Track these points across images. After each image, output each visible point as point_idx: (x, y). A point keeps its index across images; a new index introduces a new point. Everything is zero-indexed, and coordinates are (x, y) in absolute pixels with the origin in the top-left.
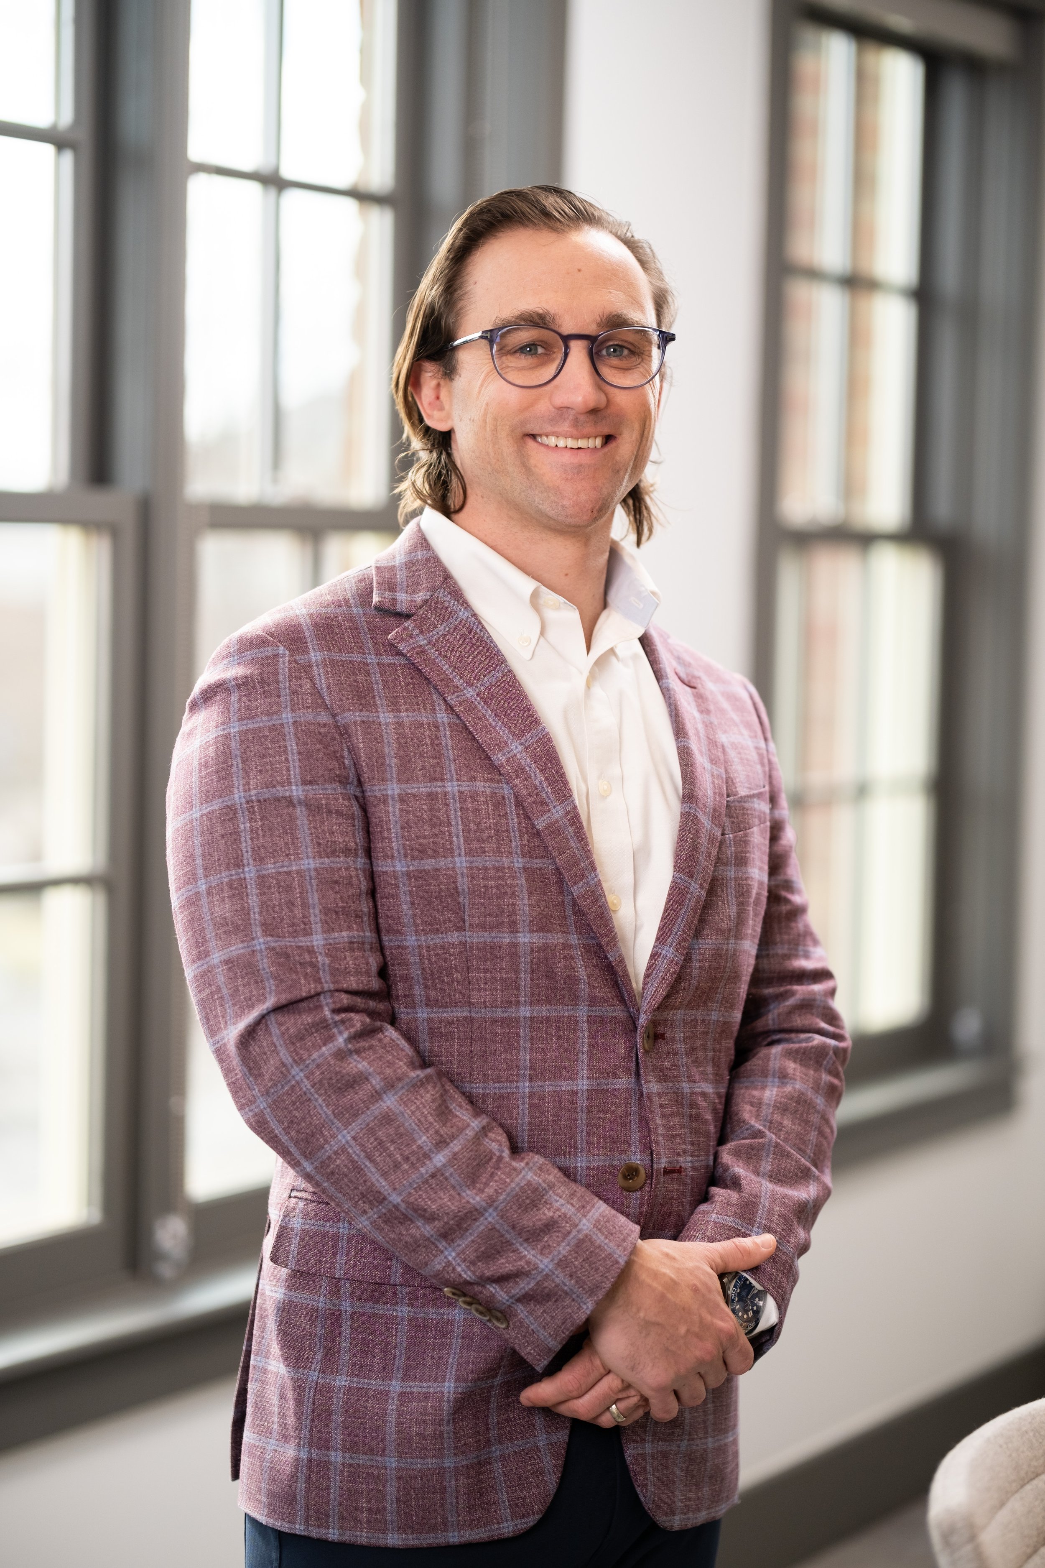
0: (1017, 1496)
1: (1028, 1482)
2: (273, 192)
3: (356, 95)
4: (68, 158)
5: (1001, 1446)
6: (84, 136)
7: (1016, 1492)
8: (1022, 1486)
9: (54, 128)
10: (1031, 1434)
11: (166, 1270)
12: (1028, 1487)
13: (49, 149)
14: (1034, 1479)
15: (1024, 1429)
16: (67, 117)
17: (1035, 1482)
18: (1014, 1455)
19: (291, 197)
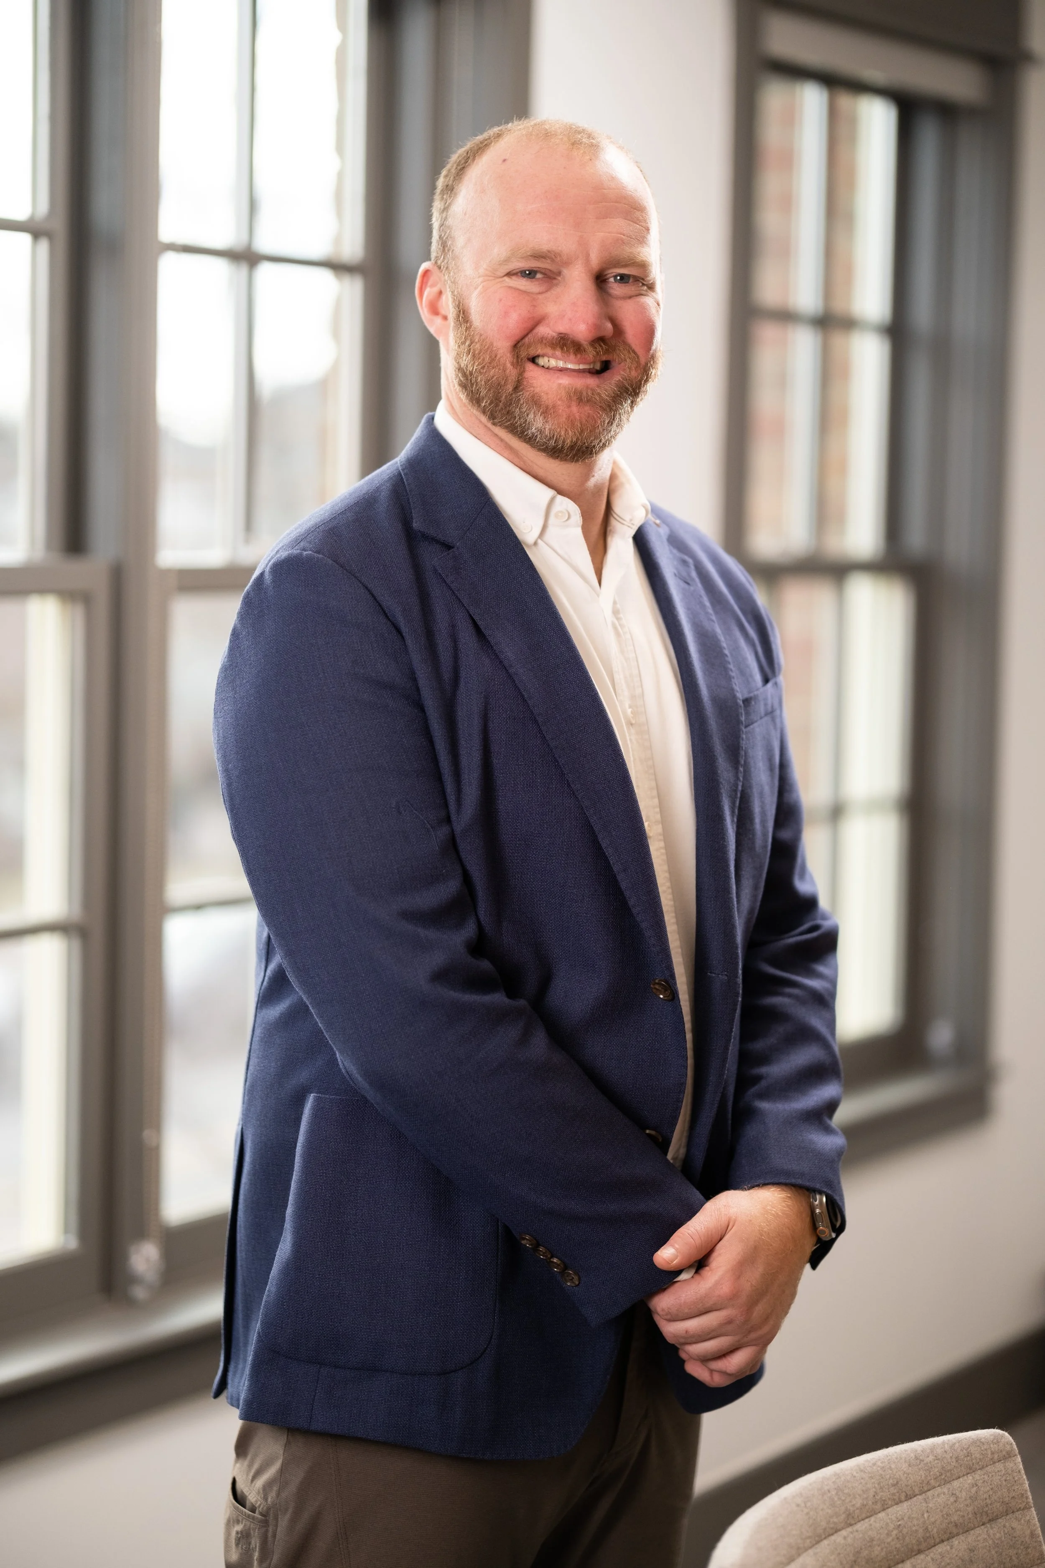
0: (811, 1552)
1: (825, 1538)
2: (244, 269)
3: (333, 163)
4: (44, 246)
5: (798, 1505)
6: (60, 226)
7: (811, 1547)
8: (818, 1542)
9: (32, 219)
10: (834, 1493)
11: (140, 1293)
12: (826, 1542)
13: (25, 238)
14: (832, 1534)
15: (826, 1488)
16: (43, 207)
17: (833, 1538)
18: (811, 1513)
19: (265, 270)
